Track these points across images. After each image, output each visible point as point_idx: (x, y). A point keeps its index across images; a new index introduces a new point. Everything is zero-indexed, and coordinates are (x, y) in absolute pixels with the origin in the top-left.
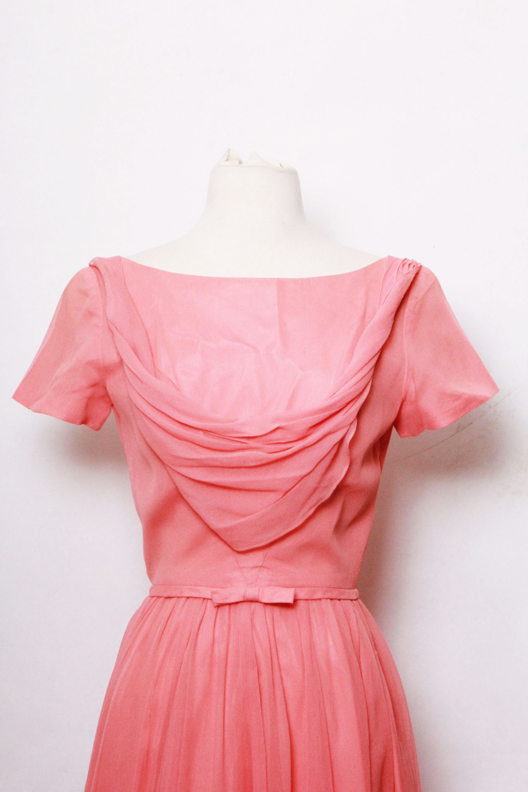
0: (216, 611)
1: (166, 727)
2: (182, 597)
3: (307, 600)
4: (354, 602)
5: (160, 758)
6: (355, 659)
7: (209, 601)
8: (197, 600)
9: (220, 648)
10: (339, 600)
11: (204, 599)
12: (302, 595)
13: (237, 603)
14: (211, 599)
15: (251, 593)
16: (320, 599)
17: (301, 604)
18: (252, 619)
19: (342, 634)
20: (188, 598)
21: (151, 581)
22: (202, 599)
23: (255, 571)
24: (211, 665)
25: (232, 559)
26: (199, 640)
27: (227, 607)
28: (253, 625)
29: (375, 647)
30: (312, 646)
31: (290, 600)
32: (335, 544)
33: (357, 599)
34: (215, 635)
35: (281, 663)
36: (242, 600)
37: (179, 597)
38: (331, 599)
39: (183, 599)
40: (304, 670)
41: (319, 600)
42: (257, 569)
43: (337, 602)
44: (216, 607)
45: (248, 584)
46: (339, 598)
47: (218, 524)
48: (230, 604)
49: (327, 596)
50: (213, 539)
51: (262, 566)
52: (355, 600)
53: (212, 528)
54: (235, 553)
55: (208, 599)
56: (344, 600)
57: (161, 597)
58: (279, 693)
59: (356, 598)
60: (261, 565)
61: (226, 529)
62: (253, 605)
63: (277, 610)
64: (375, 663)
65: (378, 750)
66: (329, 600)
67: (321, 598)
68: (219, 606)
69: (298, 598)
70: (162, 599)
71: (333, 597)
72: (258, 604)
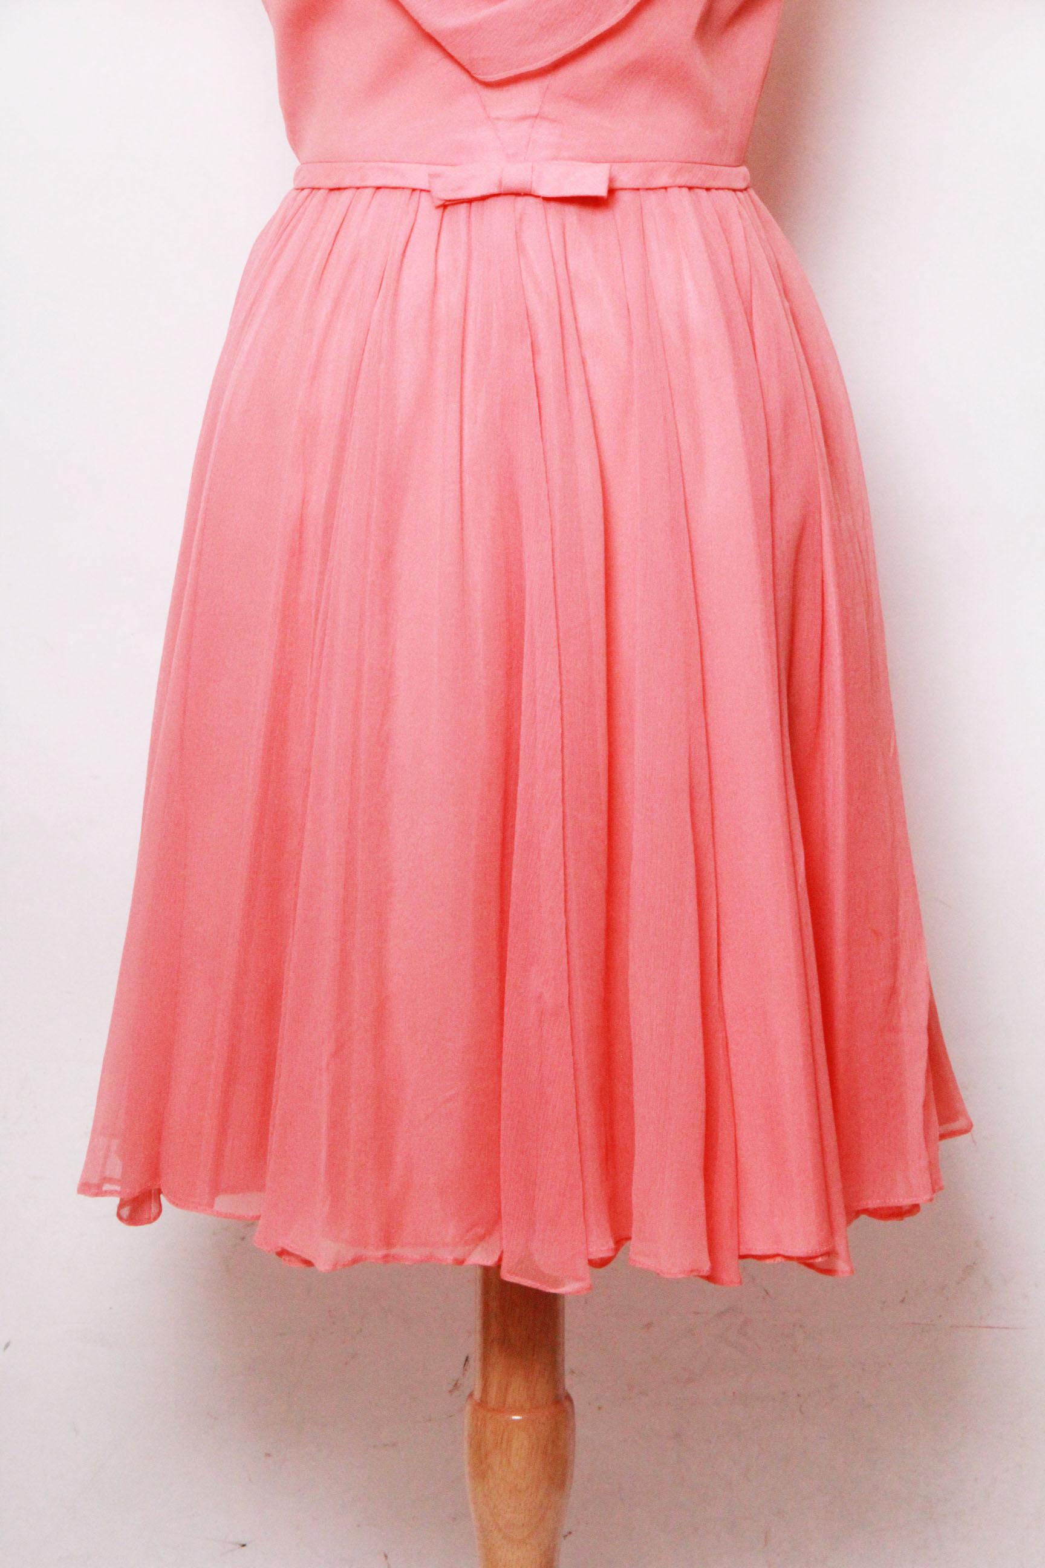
0: (440, 214)
1: (339, 463)
2: (367, 187)
3: (638, 189)
4: (739, 194)
5: (328, 529)
6: (740, 318)
7: (424, 194)
8: (398, 192)
9: (449, 299)
10: (708, 189)
11: (414, 190)
12: (625, 179)
13: (483, 198)
14: (428, 191)
15: (515, 175)
16: (666, 188)
17: (625, 199)
18: (517, 236)
19: (714, 264)
20: (378, 188)
21: (297, 154)
22: (409, 192)
23: (525, 125)
24: (432, 333)
25: (473, 99)
26: (405, 282)
27: (463, 208)
28: (520, 248)
29: (786, 292)
30: (648, 289)
31: (602, 191)
32: (698, 63)
33: (746, 189)
34: (440, 270)
35: (581, 326)
36: (495, 191)
37: (358, 188)
38: (690, 188)
39: (370, 192)
40: (630, 342)
41: (664, 190)
42: (529, 122)
43: (703, 193)
44: (438, 207)
45: (508, 156)
46: (707, 185)
47: (438, 21)
48: (470, 201)
49: (680, 180)
50: (431, 56)
51: (538, 115)
52: (741, 191)
53: (429, 30)
54: (479, 87)
55: (421, 190)
56: (717, 189)
57: (319, 189)
58: (578, 395)
59: (743, 186)
60: (535, 112)
61: (457, 31)
62: (521, 201)
63: (571, 211)
64: (786, 326)
65: (789, 512)
66: (685, 190)
67: (667, 186)
68: (445, 205)
69: (618, 184)
70: (322, 191)
71: (694, 182)
72: (531, 200)
